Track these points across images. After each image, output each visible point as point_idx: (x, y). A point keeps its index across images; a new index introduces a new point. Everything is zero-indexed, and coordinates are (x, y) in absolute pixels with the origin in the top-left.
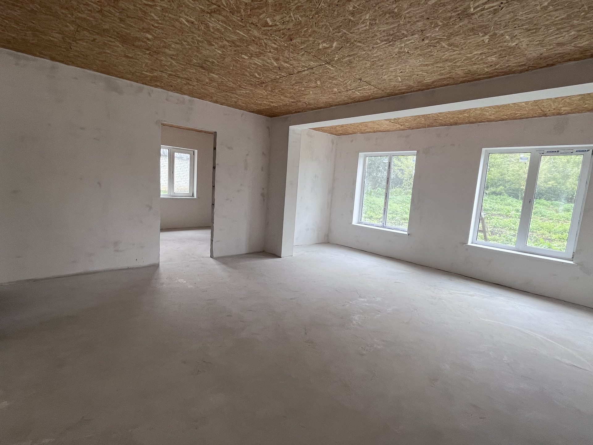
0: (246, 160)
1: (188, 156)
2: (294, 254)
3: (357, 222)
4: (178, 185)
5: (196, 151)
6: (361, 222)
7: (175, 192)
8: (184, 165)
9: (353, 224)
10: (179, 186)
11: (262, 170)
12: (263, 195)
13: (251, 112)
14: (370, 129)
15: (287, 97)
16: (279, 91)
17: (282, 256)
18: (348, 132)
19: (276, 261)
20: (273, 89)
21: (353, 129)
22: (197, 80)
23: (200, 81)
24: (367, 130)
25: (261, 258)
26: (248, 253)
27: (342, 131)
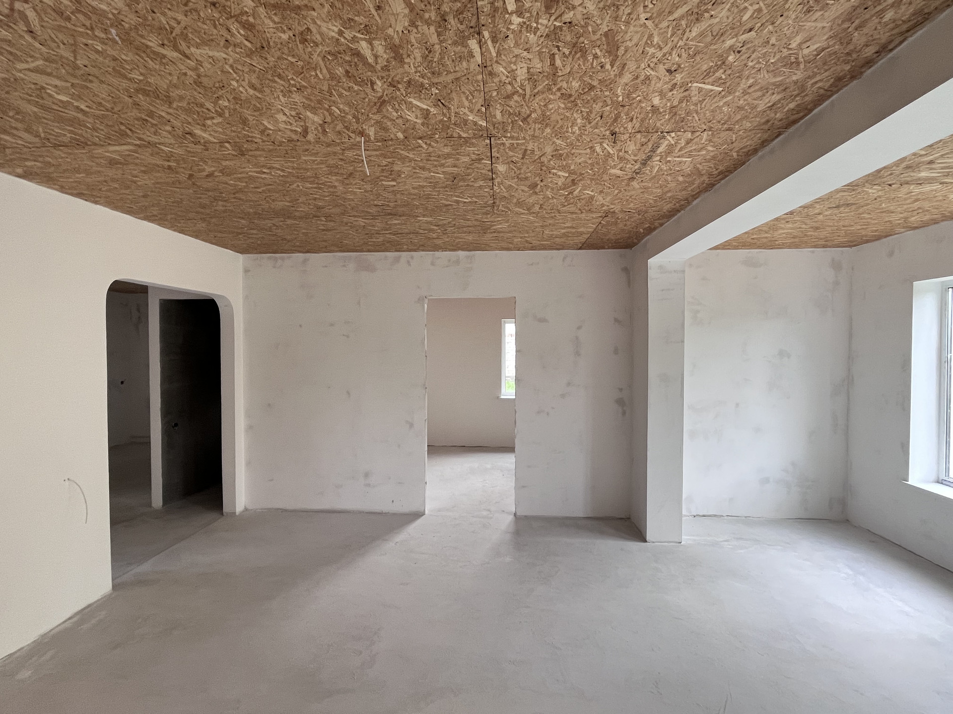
0: (577, 338)
2: (686, 539)
3: (933, 477)
6: (946, 478)
9: (911, 482)
11: (616, 351)
12: (620, 402)
13: (580, 248)
14: (920, 215)
15: (576, 213)
16: (541, 208)
17: (648, 539)
18: (866, 236)
19: (622, 549)
20: (528, 209)
21: (865, 227)
22: (424, 230)
23: (431, 230)
24: (913, 219)
25: (602, 533)
26: (590, 516)
27: (839, 236)
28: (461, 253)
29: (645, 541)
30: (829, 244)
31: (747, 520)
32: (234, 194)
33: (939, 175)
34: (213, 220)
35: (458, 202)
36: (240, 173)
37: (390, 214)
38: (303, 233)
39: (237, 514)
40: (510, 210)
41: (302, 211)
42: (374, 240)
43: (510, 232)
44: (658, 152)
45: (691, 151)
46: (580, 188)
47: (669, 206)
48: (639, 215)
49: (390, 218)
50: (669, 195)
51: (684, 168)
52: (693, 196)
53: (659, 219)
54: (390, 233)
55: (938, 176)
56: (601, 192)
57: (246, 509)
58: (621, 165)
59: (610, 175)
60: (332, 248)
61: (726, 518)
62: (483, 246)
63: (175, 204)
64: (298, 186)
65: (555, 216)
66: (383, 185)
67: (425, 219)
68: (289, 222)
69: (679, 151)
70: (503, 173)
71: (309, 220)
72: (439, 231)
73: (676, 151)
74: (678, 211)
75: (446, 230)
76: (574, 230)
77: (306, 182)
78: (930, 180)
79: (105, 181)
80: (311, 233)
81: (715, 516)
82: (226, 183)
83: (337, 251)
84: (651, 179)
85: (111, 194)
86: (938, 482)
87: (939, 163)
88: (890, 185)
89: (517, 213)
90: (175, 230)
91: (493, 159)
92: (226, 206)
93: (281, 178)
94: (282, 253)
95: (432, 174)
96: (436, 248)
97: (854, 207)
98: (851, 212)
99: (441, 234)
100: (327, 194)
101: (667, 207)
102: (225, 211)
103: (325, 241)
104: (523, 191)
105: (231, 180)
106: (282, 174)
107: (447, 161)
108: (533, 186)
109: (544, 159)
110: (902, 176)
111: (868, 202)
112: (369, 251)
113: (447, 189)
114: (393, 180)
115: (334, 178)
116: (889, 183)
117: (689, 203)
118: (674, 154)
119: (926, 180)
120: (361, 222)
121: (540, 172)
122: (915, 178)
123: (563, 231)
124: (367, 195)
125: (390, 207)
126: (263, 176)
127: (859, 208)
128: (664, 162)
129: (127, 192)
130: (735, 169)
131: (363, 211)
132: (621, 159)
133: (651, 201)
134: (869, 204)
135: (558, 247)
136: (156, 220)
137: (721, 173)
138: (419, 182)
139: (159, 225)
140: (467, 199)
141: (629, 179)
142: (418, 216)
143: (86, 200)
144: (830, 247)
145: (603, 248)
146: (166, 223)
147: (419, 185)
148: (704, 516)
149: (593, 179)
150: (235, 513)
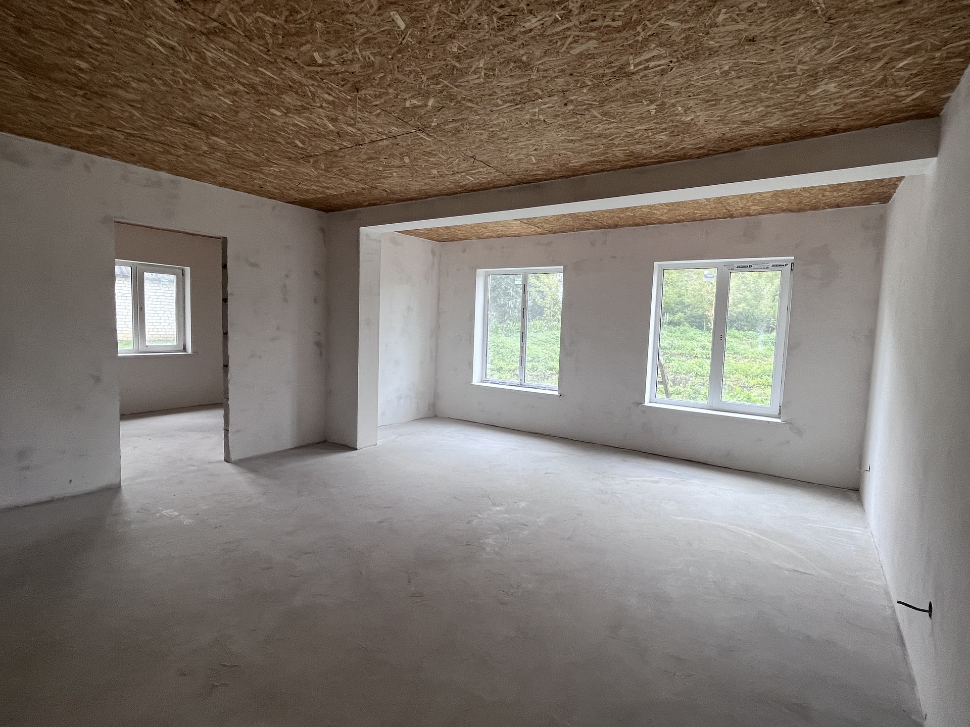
0: (285, 286)
1: (173, 277)
2: (379, 443)
3: (480, 380)
4: (153, 329)
5: (188, 270)
6: (486, 379)
7: (147, 344)
8: (164, 291)
9: (473, 383)
10: (156, 330)
11: (316, 301)
12: (318, 344)
13: (290, 202)
14: (492, 233)
17: (358, 446)
18: (457, 237)
19: (348, 457)
24: (487, 234)
25: (320, 453)
26: (296, 446)
27: (447, 235)
28: (164, 175)
29: (356, 449)
86: (482, 382)
144: (433, 240)
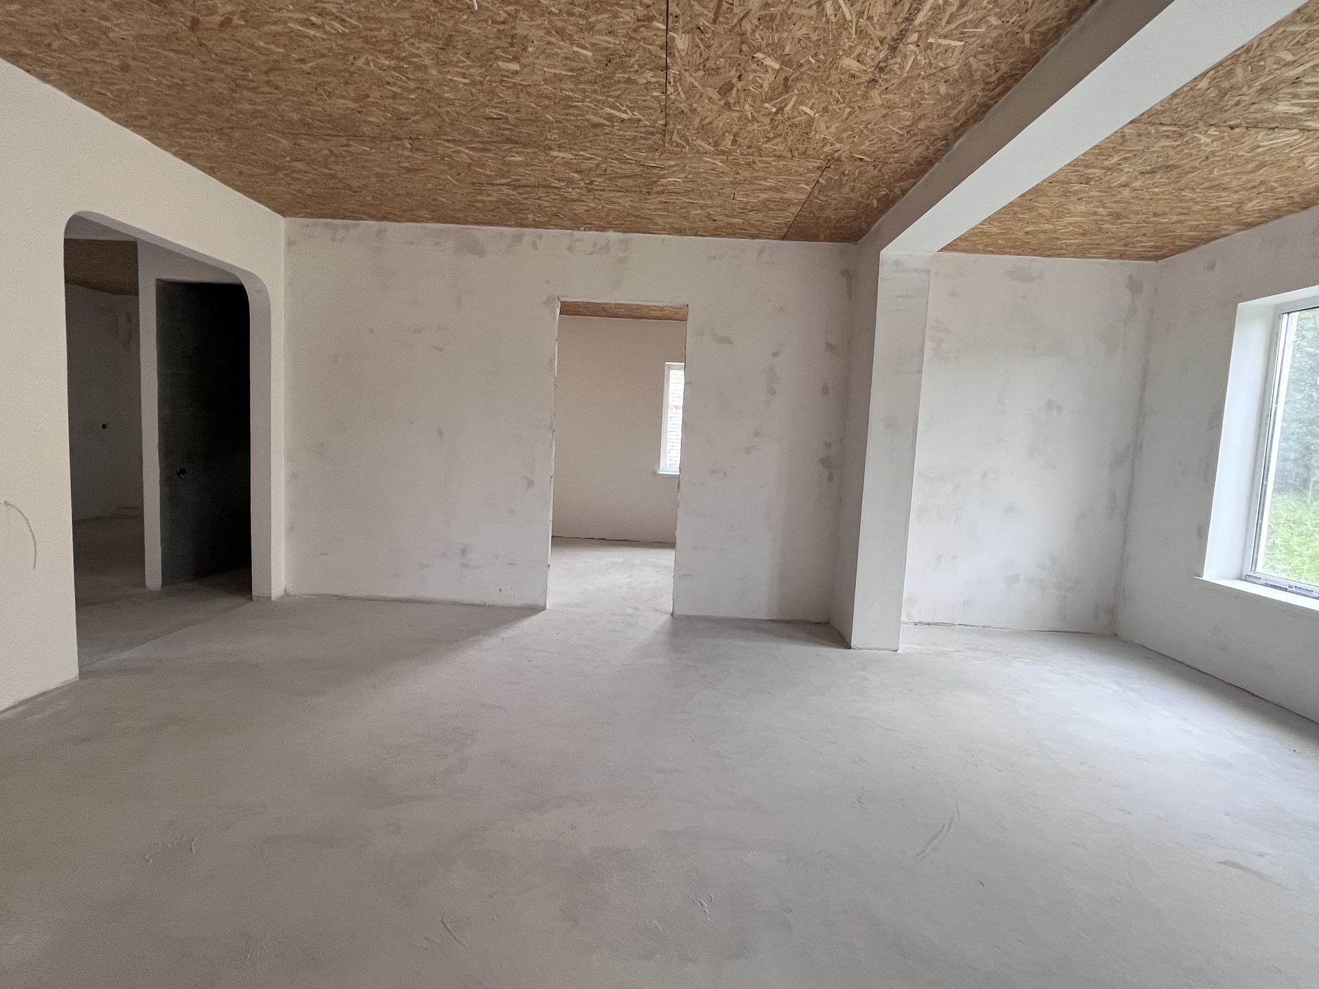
0: (772, 368)
2: (902, 648)
3: (1235, 571)
6: (1252, 574)
9: (1205, 578)
11: (825, 390)
12: (826, 462)
13: (784, 238)
14: (1261, 197)
15: (785, 157)
16: (734, 142)
17: (853, 643)
18: (1180, 237)
19: (817, 655)
20: (716, 144)
21: (1182, 218)
22: (560, 180)
23: (570, 182)
24: (1250, 205)
25: (791, 638)
26: (774, 618)
27: (1144, 235)
28: (612, 235)
29: (849, 647)
30: (1129, 250)
31: (985, 630)
32: (267, 73)
33: (1302, 110)
34: (237, 134)
35: (611, 118)
36: (275, 23)
37: (509, 140)
38: (377, 175)
39: (272, 599)
40: (688, 143)
41: (373, 124)
42: (486, 198)
43: (687, 193)
44: (917, 22)
45: (964, 25)
46: (794, 98)
47: (919, 150)
48: (875, 167)
49: (510, 150)
50: (922, 125)
51: (950, 63)
52: (956, 129)
53: (901, 180)
54: (508, 184)
55: (1301, 114)
56: (825, 110)
57: (286, 594)
58: (859, 49)
59: (843, 71)
60: (422, 213)
61: (957, 627)
62: (645, 221)
63: (174, 92)
64: (367, 63)
65: (754, 162)
66: (500, 69)
67: (562, 155)
68: (356, 147)
69: (948, 22)
70: (683, 54)
71: (385, 145)
72: (582, 184)
73: (943, 24)
74: (931, 163)
75: (591, 183)
76: (779, 196)
77: (380, 51)
78: (1287, 122)
79: (57, 27)
80: (388, 175)
81: (944, 624)
82: (252, 46)
83: (428, 220)
84: (900, 85)
85: (68, 59)
86: (1241, 579)
87: (1308, 84)
88: (1232, 128)
89: (698, 152)
90: (175, 154)
91: (670, 18)
92: (255, 104)
93: (341, 42)
94: (345, 217)
95: (575, 49)
96: (576, 223)
97: (1175, 173)
98: (1169, 184)
99: (584, 191)
100: (412, 85)
101: (917, 153)
102: (254, 114)
103: (410, 195)
104: (710, 99)
105: (260, 38)
106: (341, 29)
107: (600, 17)
108: (726, 89)
109: (747, 26)
110: (1253, 108)
111: (1196, 163)
112: (477, 223)
113: (596, 87)
114: (516, 59)
115: (424, 46)
116: (1232, 123)
117: (948, 146)
118: (940, 30)
119: (1282, 120)
120: (465, 155)
121: (738, 55)
122: (1269, 115)
123: (763, 196)
124: (474, 91)
125: (508, 123)
126: (312, 32)
127: (1181, 175)
128: (922, 47)
129: (92, 54)
130: (1024, 71)
131: (468, 131)
132: (860, 32)
133: (895, 139)
134: (1195, 168)
135: (753, 231)
136: (144, 127)
137: (1002, 79)
138: (555, 67)
139: (150, 139)
140: (625, 112)
141: (869, 82)
142: (551, 149)
143: (28, 71)
144: (1129, 258)
145: (815, 238)
146: (161, 135)
147: (555, 75)
148: (929, 624)
149: (816, 79)
150: (270, 598)
